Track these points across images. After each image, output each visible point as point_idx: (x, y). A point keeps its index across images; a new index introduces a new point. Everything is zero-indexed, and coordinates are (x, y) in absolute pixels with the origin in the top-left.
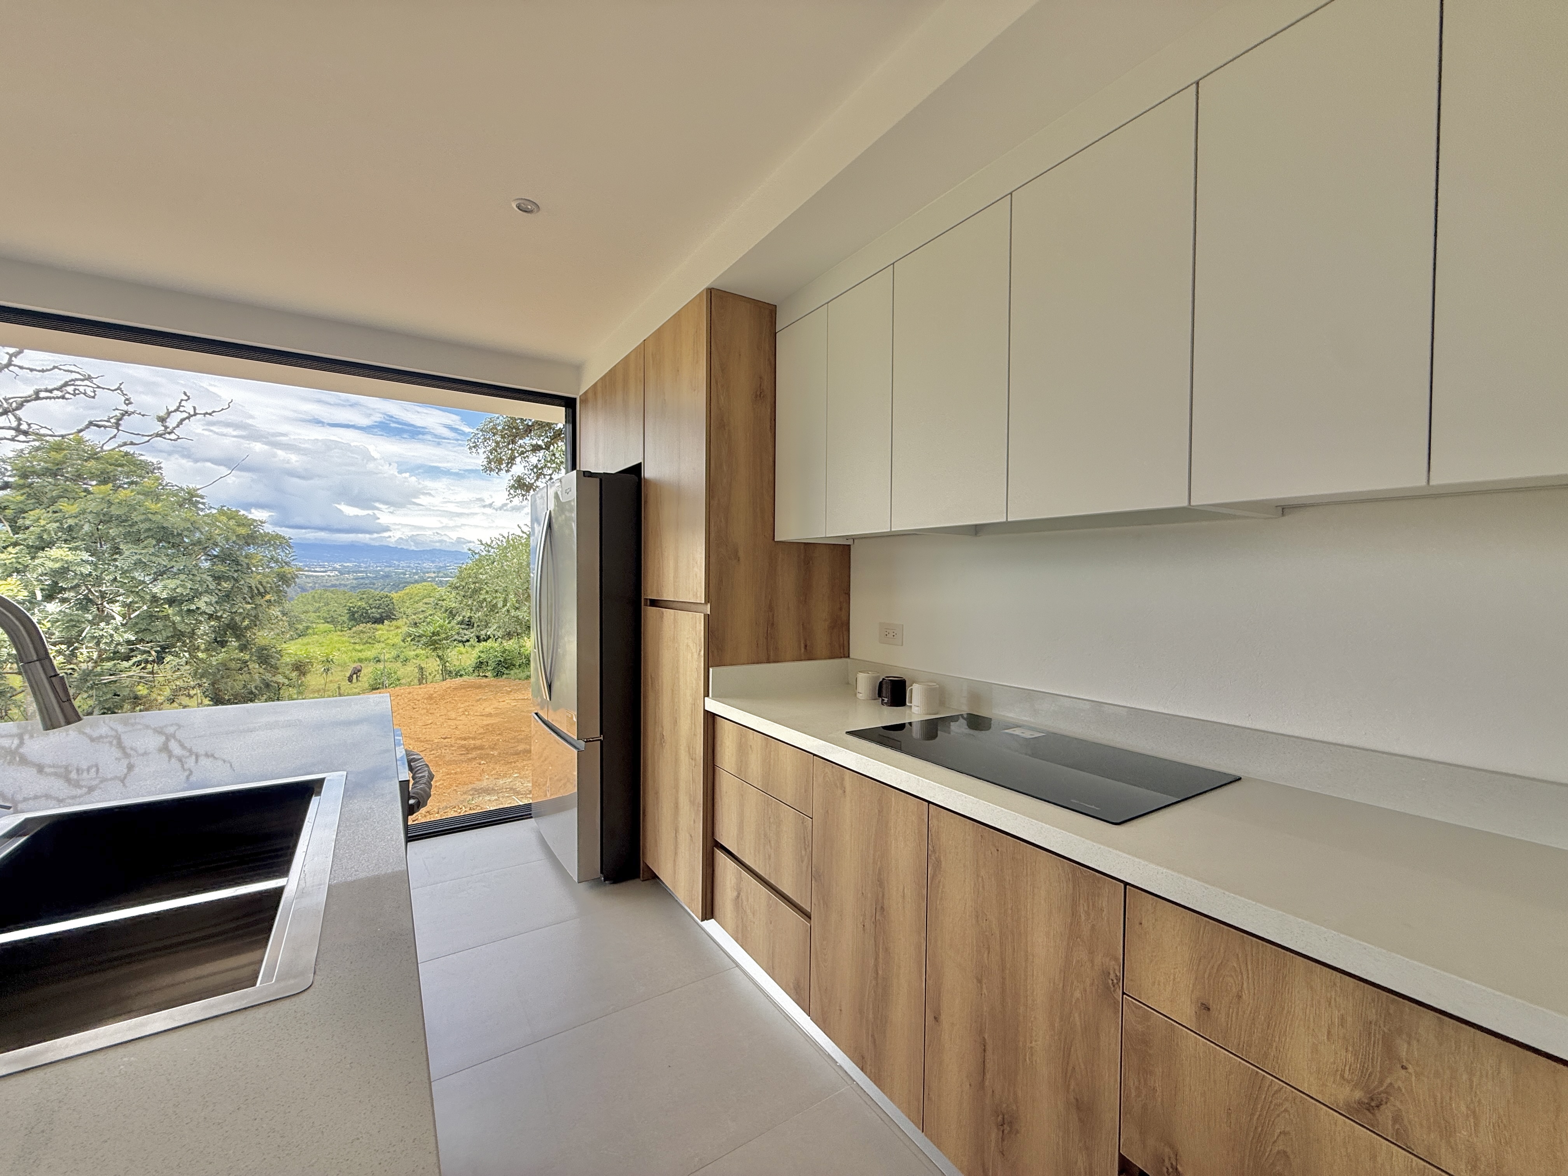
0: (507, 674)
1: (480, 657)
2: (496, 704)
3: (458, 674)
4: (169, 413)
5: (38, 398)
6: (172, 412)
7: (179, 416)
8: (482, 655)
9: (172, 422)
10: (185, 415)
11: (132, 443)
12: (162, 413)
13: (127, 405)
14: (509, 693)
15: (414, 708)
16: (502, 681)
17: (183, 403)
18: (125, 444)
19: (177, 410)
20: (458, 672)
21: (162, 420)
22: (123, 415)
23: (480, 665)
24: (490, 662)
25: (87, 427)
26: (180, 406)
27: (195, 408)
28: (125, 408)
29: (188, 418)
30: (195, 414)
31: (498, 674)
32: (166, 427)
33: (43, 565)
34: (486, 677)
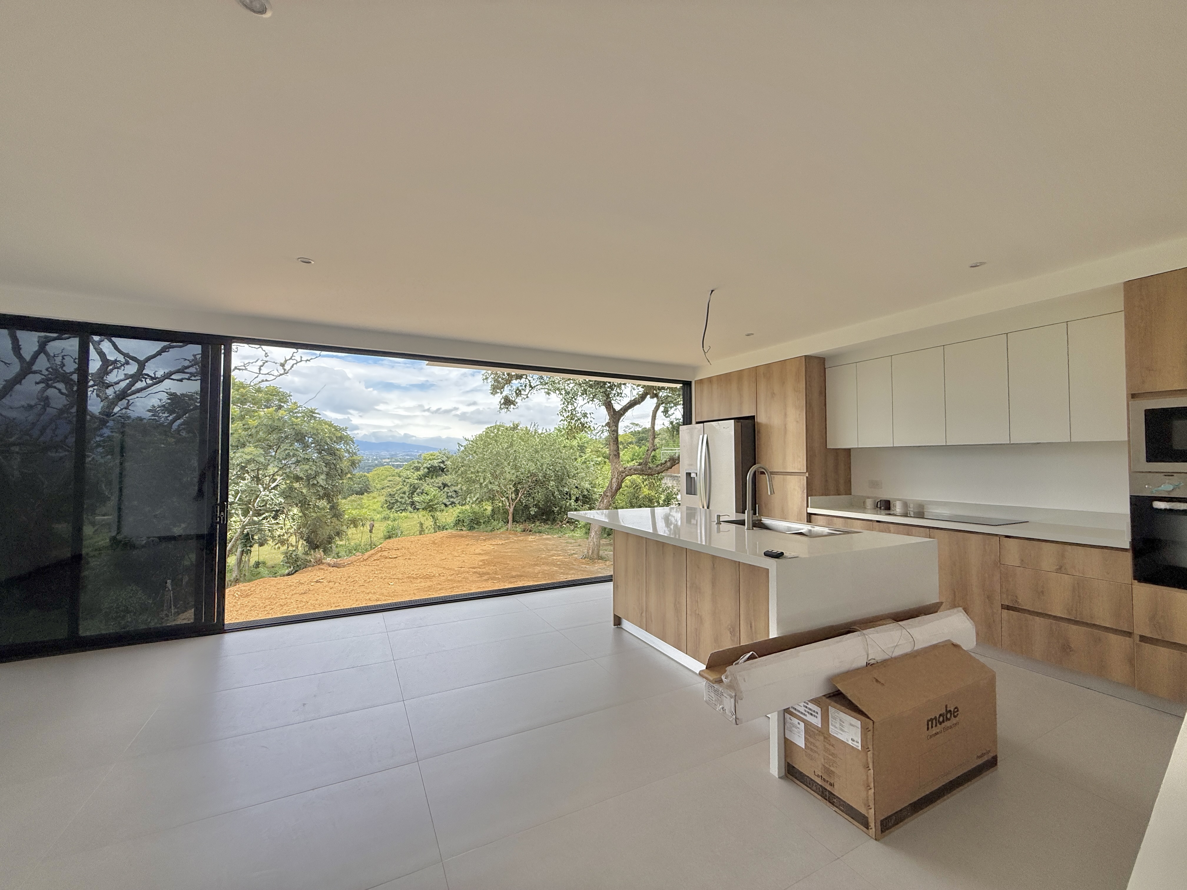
0: (477, 528)
1: (458, 516)
2: (481, 548)
3: (444, 528)
4: (286, 361)
6: (288, 360)
7: (292, 362)
8: (460, 515)
9: (287, 367)
10: (295, 362)
11: (267, 380)
12: (283, 362)
13: (266, 357)
14: (485, 540)
15: (428, 550)
16: (474, 533)
17: (294, 354)
18: (263, 381)
19: (291, 359)
20: (444, 526)
21: (283, 365)
22: (264, 363)
23: (459, 522)
24: (465, 520)
26: (293, 356)
27: (301, 357)
28: (265, 359)
29: (296, 364)
30: (301, 361)
31: (471, 528)
32: (285, 370)
34: (462, 530)
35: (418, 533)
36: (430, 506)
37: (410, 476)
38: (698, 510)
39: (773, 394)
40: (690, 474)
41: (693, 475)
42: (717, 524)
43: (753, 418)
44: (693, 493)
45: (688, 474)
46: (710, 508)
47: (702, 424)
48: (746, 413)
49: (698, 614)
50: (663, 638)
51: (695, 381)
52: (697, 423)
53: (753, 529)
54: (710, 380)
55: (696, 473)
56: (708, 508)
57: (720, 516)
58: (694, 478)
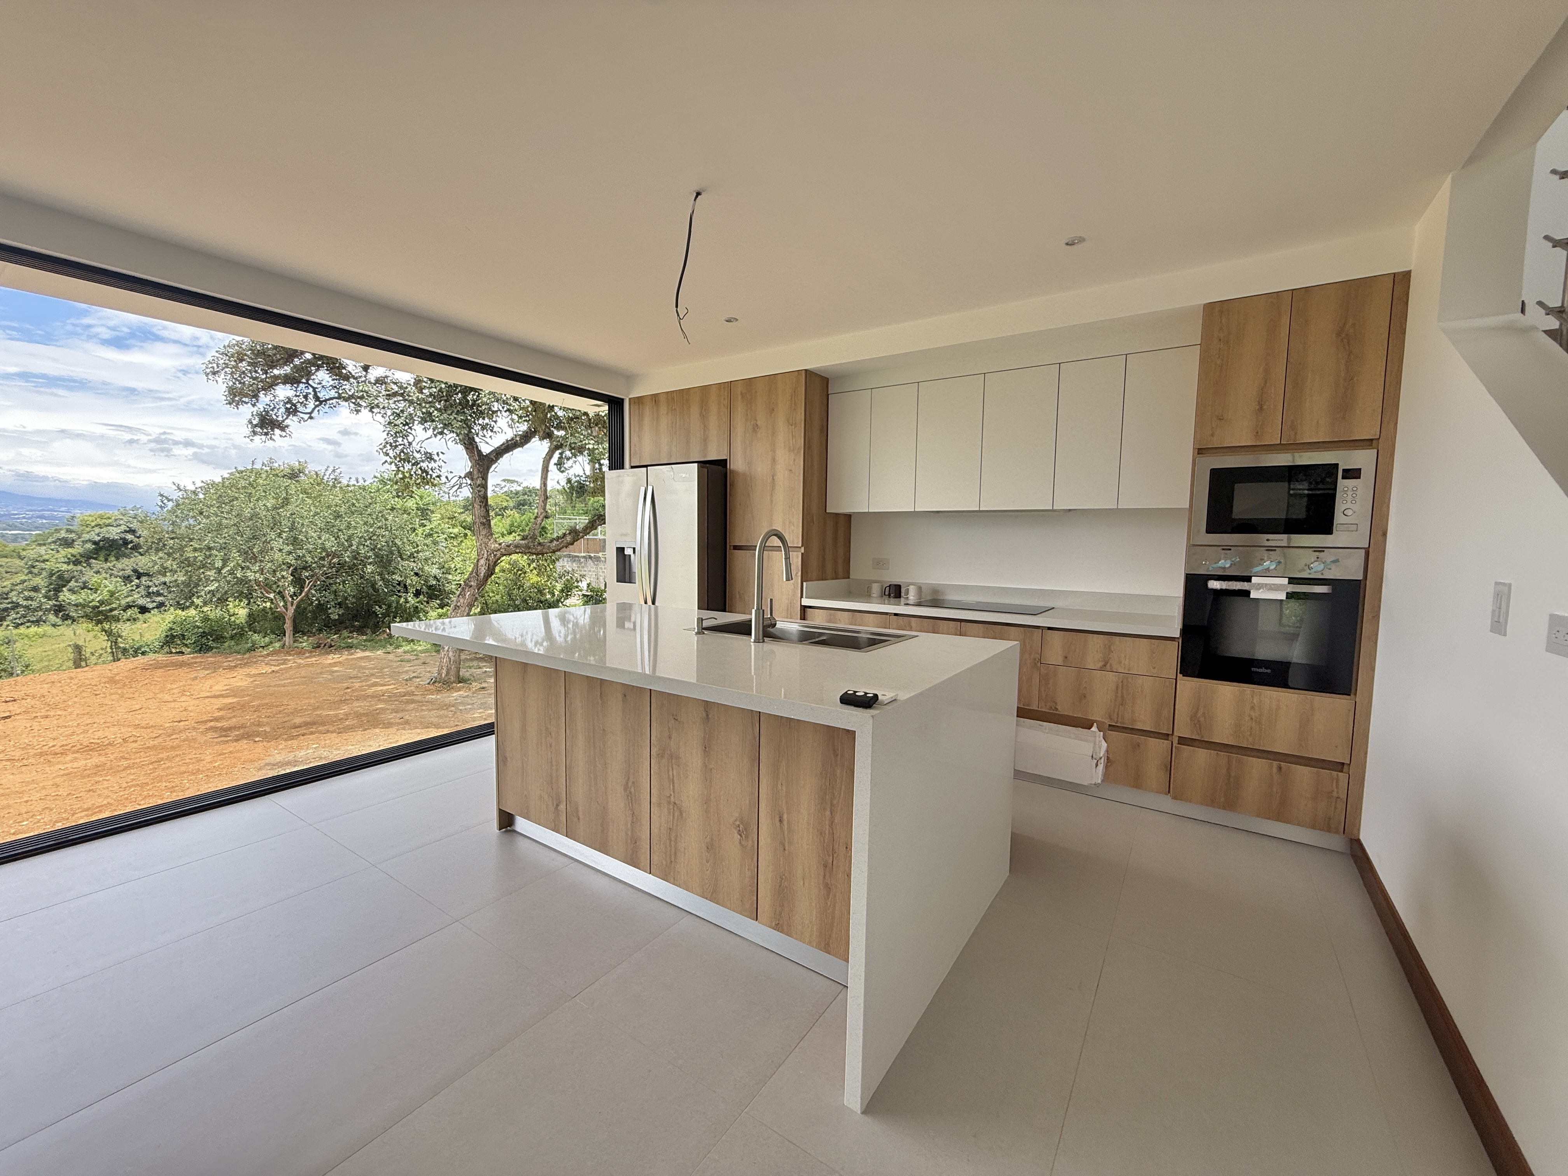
0: (216, 648)
2: (225, 682)
3: (137, 651)
8: (176, 626)
14: (234, 668)
15: (96, 695)
20: (139, 648)
23: (170, 640)
24: (188, 635)
34: (183, 653)
36: (103, 612)
38: (636, 608)
39: (756, 427)
40: (623, 549)
41: (628, 551)
42: (696, 634)
43: (724, 462)
44: (627, 580)
45: (620, 550)
46: (657, 603)
47: (645, 469)
48: (713, 455)
50: (603, 847)
52: (632, 467)
53: (764, 641)
54: (655, 398)
55: (634, 549)
56: (653, 603)
57: (702, 620)
58: (630, 556)
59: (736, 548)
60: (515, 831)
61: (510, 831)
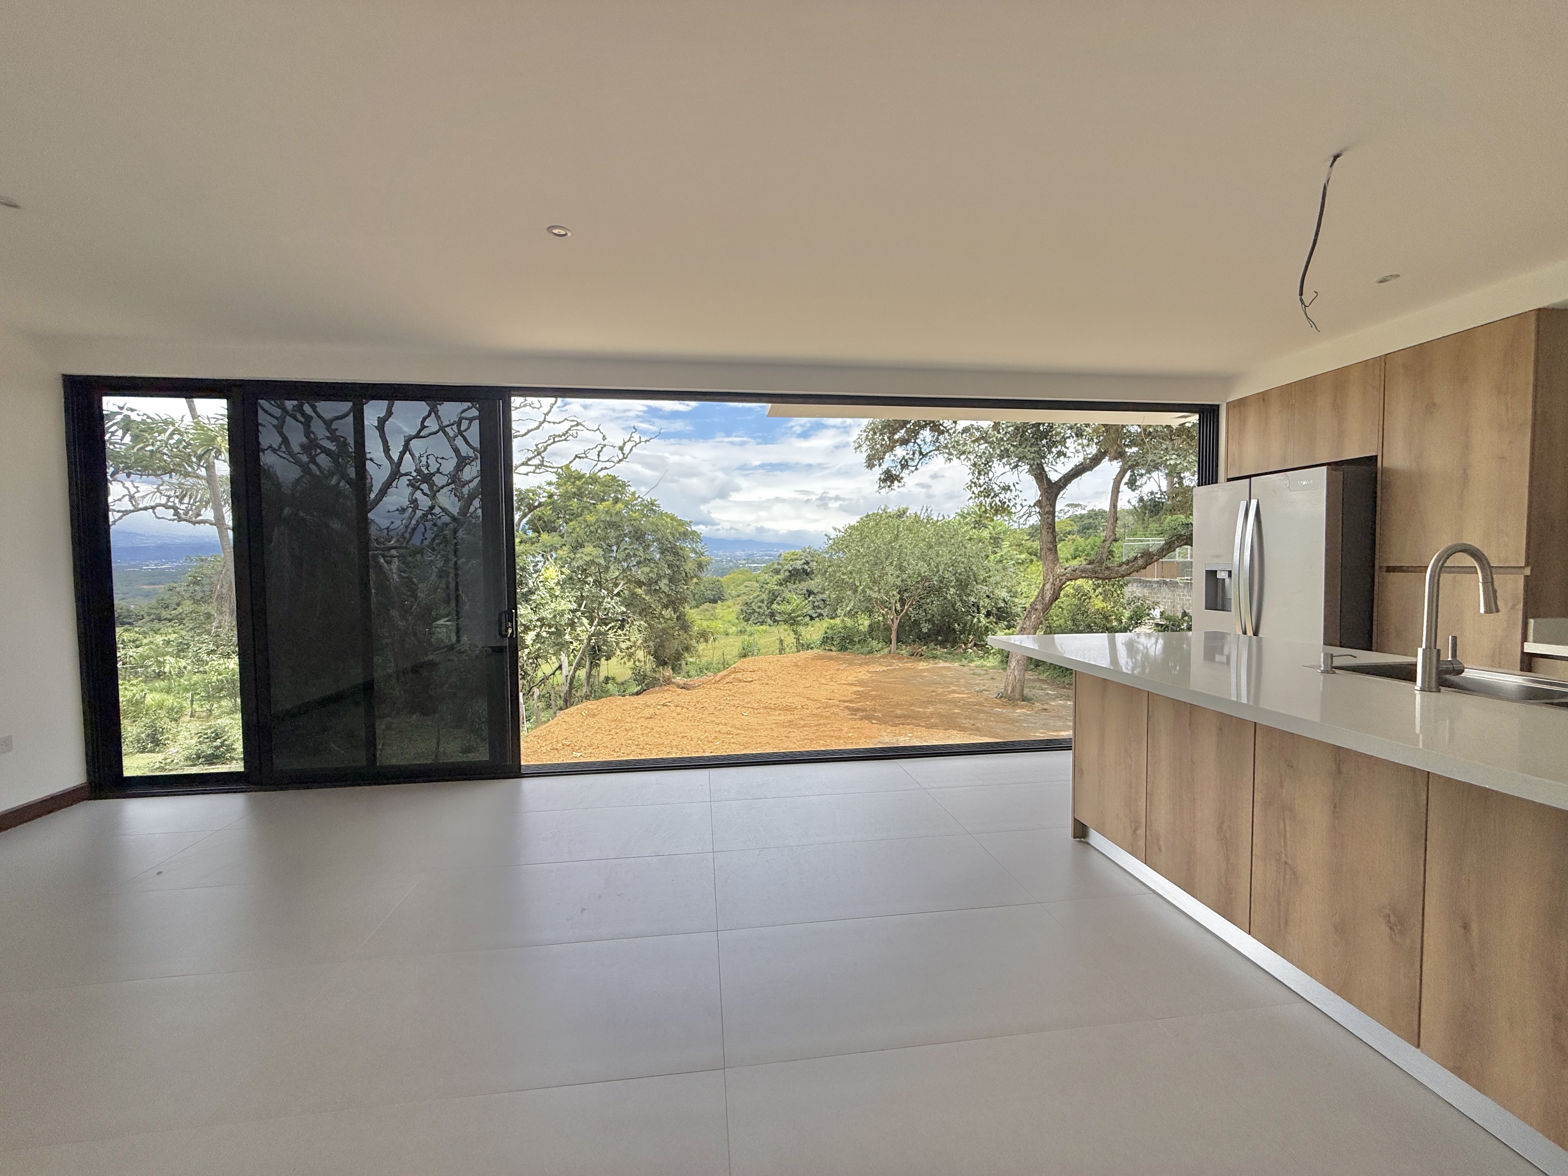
0: (850, 649)
1: (826, 632)
2: (855, 675)
3: (809, 647)
4: (625, 443)
5: (554, 442)
6: (627, 442)
7: (631, 444)
8: (828, 631)
9: (626, 450)
10: (634, 443)
11: (606, 468)
12: (621, 445)
13: (604, 440)
14: (860, 665)
16: (847, 655)
17: (633, 435)
18: (602, 469)
19: (629, 440)
20: (809, 645)
21: (621, 449)
22: (602, 448)
23: (826, 640)
24: (835, 637)
25: (574, 459)
26: (631, 437)
27: (640, 437)
28: (603, 442)
29: (635, 446)
30: (640, 442)
31: (843, 649)
32: (624, 454)
33: (581, 558)
34: (832, 650)
35: (777, 651)
36: (792, 618)
37: (768, 581)
38: (1230, 639)
39: (1430, 408)
40: (1214, 573)
41: (1221, 575)
42: (1323, 672)
43: (1373, 460)
44: (1220, 607)
45: (1211, 575)
46: (1260, 635)
47: (1248, 480)
48: (1353, 452)
49: (1286, 863)
50: (1189, 888)
51: (1228, 404)
52: (1229, 480)
53: (1439, 691)
54: (1264, 397)
55: (1230, 573)
56: (1256, 633)
57: (1332, 656)
58: (1224, 580)
59: (1390, 569)
60: (1088, 844)
61: (1084, 842)
